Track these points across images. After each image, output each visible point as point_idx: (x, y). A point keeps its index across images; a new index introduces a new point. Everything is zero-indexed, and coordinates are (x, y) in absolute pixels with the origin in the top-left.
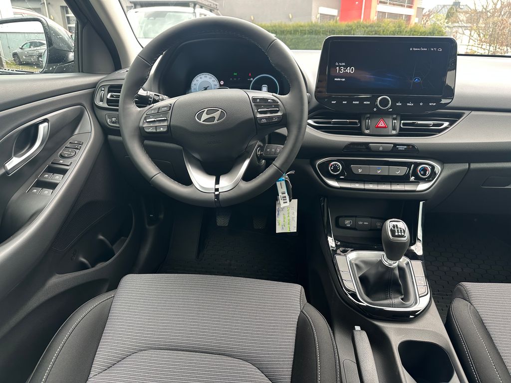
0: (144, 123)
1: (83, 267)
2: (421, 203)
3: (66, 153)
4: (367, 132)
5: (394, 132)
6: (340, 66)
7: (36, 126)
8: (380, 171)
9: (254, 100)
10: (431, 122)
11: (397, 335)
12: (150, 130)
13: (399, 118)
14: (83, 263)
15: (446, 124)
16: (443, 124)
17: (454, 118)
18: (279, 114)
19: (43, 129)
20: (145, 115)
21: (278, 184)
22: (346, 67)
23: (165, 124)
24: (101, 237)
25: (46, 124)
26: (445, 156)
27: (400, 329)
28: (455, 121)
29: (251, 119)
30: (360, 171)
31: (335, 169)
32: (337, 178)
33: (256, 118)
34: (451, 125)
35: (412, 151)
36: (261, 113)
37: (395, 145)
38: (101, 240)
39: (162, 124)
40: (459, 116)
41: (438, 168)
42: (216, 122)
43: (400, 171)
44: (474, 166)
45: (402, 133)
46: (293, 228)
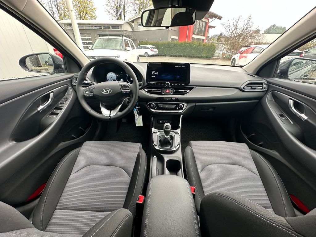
0: (85, 94)
1: (74, 138)
2: (181, 116)
3: (62, 102)
4: (163, 94)
5: (171, 94)
6: (153, 72)
7: (49, 94)
8: (167, 106)
9: (121, 85)
10: (183, 91)
11: (167, 158)
12: (87, 96)
13: (173, 89)
14: (74, 137)
15: (189, 91)
16: (187, 91)
17: (191, 88)
18: (129, 90)
19: (51, 95)
20: (85, 91)
21: (134, 111)
22: (155, 72)
23: (92, 94)
24: (80, 128)
25: (53, 93)
26: (188, 101)
27: (168, 156)
28: (191, 90)
29: (120, 92)
30: (161, 106)
31: (153, 106)
32: (154, 109)
33: (122, 92)
34: (190, 91)
35: (177, 100)
36: (123, 90)
37: (172, 98)
38: (80, 129)
39: (91, 94)
40: (193, 88)
41: (185, 105)
42: (108, 93)
43: (174, 106)
44: (197, 104)
45: (174, 94)
46: (142, 125)
